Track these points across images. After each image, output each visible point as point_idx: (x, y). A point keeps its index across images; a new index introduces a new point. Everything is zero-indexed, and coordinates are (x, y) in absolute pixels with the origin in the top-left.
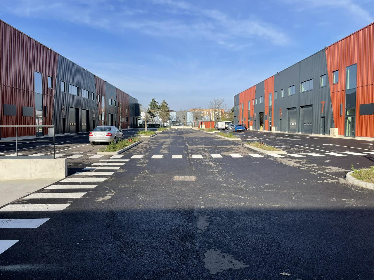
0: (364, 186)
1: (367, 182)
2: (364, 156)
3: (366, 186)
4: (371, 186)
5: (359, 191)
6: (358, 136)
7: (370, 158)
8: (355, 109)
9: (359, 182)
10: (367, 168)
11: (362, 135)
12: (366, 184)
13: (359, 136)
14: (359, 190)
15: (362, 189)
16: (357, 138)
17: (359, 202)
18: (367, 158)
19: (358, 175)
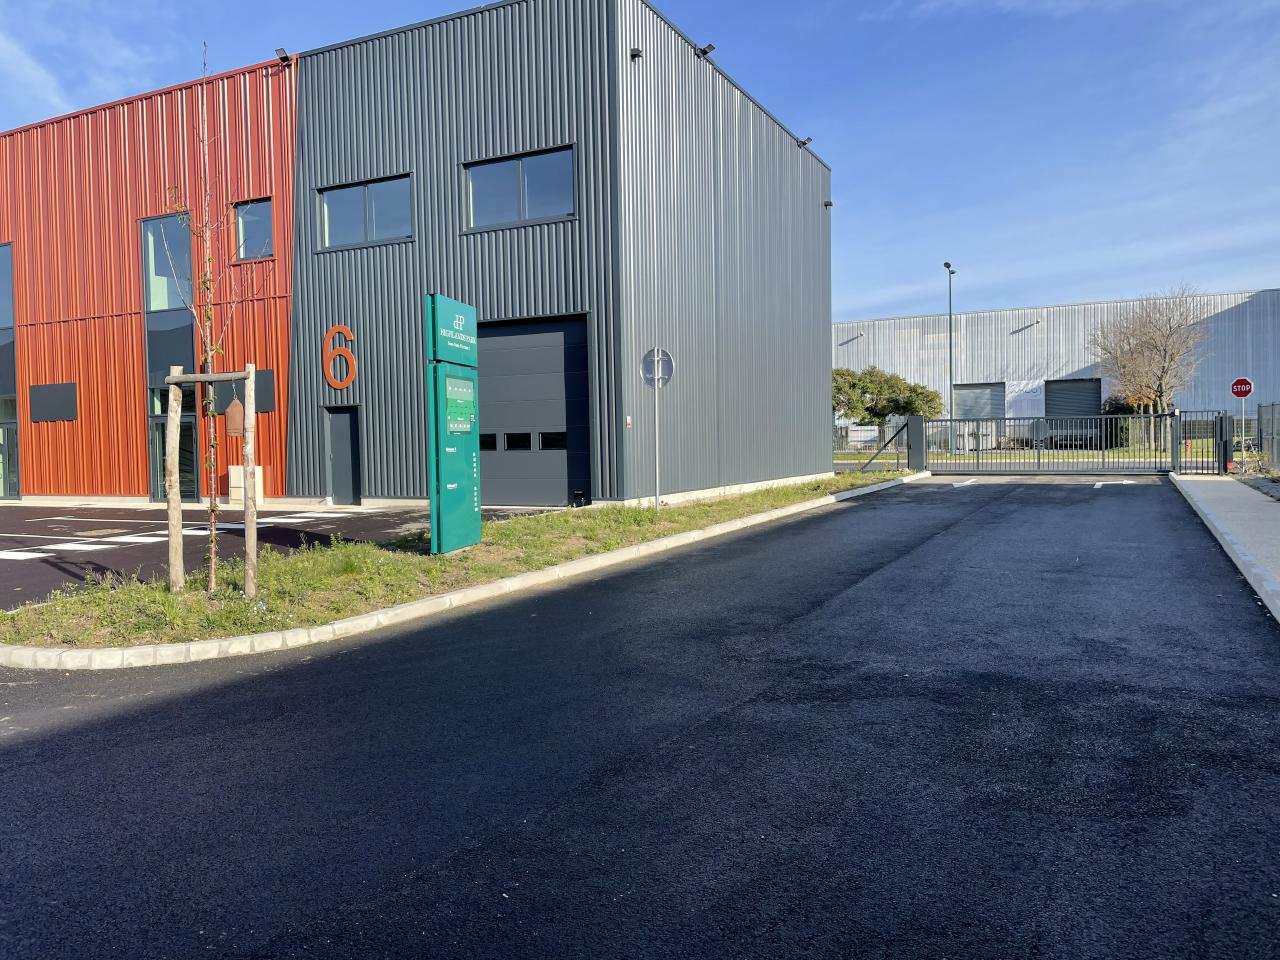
0: (27, 664)
1: (35, 649)
2: (43, 560)
3: (36, 662)
4: (49, 659)
5: (10, 684)
6: (28, 493)
7: (64, 565)
8: (15, 401)
9: (11, 653)
10: (42, 598)
11: (42, 491)
12: (34, 656)
13: (34, 494)
14: (10, 681)
15: (20, 674)
16: (28, 501)
17: (8, 721)
18: (53, 564)
19: (11, 629)
